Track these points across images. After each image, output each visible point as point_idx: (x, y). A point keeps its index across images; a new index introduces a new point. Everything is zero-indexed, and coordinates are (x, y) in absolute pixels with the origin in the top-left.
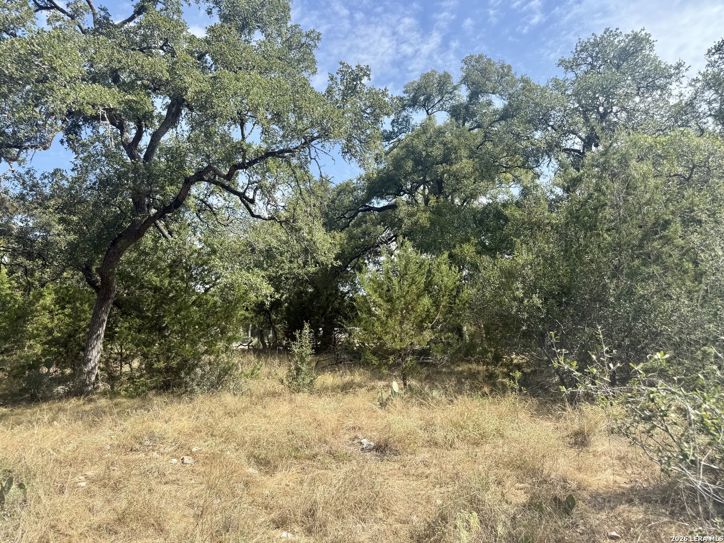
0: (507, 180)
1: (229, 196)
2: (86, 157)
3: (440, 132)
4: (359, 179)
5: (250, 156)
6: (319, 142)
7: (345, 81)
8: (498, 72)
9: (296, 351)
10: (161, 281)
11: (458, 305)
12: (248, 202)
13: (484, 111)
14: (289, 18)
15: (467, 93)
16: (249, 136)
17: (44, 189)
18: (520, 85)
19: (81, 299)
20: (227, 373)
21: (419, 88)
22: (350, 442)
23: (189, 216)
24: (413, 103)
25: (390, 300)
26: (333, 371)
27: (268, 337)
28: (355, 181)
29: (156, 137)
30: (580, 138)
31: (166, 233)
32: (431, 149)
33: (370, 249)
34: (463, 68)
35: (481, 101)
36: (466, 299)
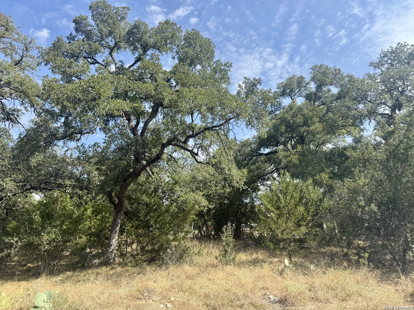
0: (343, 133)
1: (184, 152)
2: (110, 136)
3: (300, 109)
4: (254, 138)
5: (196, 130)
6: (235, 121)
7: (247, 87)
8: (333, 73)
9: (224, 239)
10: (150, 200)
11: (321, 211)
12: (194, 155)
13: (326, 95)
14: (214, 56)
15: (315, 86)
16: (196, 120)
17: (89, 153)
18: (347, 79)
19: (105, 211)
20: (185, 252)
21: (286, 86)
22: (263, 297)
23: (162, 163)
24: (283, 94)
25: (278, 208)
26: (245, 251)
27: (203, 230)
28: (251, 139)
29: (146, 124)
30: (388, 106)
31: (151, 173)
32: (296, 119)
33: (262, 177)
34: (311, 72)
35: (323, 90)
36: (326, 207)
